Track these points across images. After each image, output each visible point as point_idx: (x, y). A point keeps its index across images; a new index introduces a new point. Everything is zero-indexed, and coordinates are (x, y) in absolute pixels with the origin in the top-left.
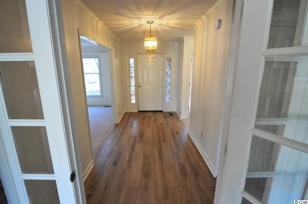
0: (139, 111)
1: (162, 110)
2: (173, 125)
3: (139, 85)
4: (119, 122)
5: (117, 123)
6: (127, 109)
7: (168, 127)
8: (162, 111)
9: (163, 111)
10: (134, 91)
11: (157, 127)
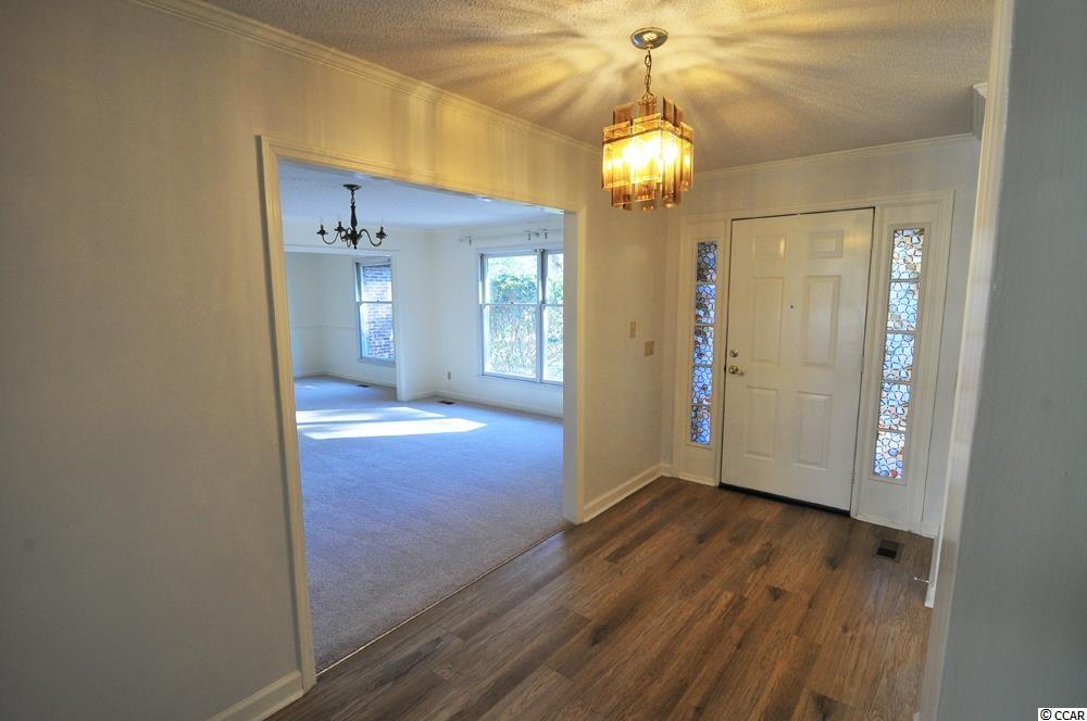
0: (723, 487)
1: (844, 507)
2: (845, 629)
3: (731, 362)
4: (586, 520)
5: (578, 522)
6: (671, 463)
7: (798, 632)
8: (846, 514)
9: (852, 515)
10: (710, 388)
11: (737, 605)
